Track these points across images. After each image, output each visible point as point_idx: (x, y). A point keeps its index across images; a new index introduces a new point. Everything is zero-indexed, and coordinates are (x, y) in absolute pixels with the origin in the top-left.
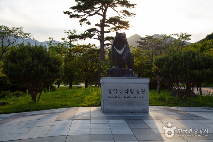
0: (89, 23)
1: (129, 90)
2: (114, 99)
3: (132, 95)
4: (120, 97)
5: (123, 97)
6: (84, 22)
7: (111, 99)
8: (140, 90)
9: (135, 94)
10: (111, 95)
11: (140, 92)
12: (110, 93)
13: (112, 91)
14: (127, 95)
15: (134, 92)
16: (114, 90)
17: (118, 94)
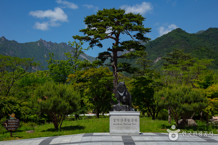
0: (100, 45)
1: (127, 119)
2: (117, 125)
3: (129, 123)
4: (121, 124)
5: (123, 124)
6: (94, 44)
7: (115, 125)
8: (134, 120)
9: (131, 122)
10: (115, 123)
11: (134, 121)
12: (115, 121)
13: (116, 120)
14: (125, 123)
15: (130, 121)
16: (117, 120)
17: (120, 122)
